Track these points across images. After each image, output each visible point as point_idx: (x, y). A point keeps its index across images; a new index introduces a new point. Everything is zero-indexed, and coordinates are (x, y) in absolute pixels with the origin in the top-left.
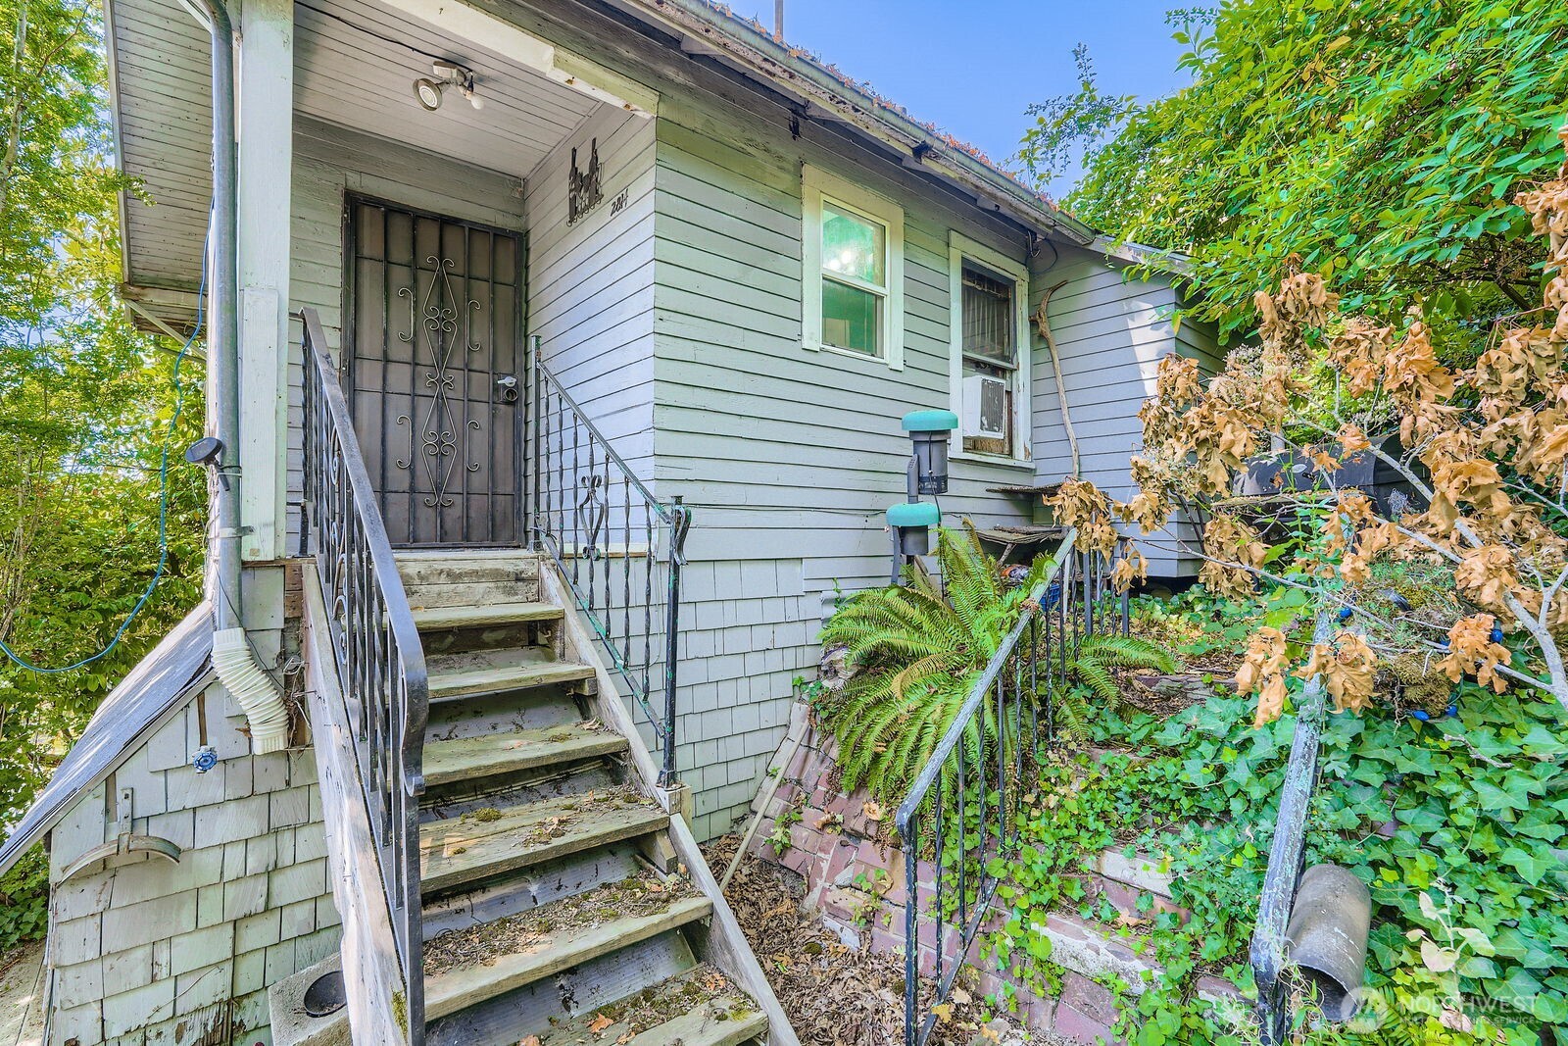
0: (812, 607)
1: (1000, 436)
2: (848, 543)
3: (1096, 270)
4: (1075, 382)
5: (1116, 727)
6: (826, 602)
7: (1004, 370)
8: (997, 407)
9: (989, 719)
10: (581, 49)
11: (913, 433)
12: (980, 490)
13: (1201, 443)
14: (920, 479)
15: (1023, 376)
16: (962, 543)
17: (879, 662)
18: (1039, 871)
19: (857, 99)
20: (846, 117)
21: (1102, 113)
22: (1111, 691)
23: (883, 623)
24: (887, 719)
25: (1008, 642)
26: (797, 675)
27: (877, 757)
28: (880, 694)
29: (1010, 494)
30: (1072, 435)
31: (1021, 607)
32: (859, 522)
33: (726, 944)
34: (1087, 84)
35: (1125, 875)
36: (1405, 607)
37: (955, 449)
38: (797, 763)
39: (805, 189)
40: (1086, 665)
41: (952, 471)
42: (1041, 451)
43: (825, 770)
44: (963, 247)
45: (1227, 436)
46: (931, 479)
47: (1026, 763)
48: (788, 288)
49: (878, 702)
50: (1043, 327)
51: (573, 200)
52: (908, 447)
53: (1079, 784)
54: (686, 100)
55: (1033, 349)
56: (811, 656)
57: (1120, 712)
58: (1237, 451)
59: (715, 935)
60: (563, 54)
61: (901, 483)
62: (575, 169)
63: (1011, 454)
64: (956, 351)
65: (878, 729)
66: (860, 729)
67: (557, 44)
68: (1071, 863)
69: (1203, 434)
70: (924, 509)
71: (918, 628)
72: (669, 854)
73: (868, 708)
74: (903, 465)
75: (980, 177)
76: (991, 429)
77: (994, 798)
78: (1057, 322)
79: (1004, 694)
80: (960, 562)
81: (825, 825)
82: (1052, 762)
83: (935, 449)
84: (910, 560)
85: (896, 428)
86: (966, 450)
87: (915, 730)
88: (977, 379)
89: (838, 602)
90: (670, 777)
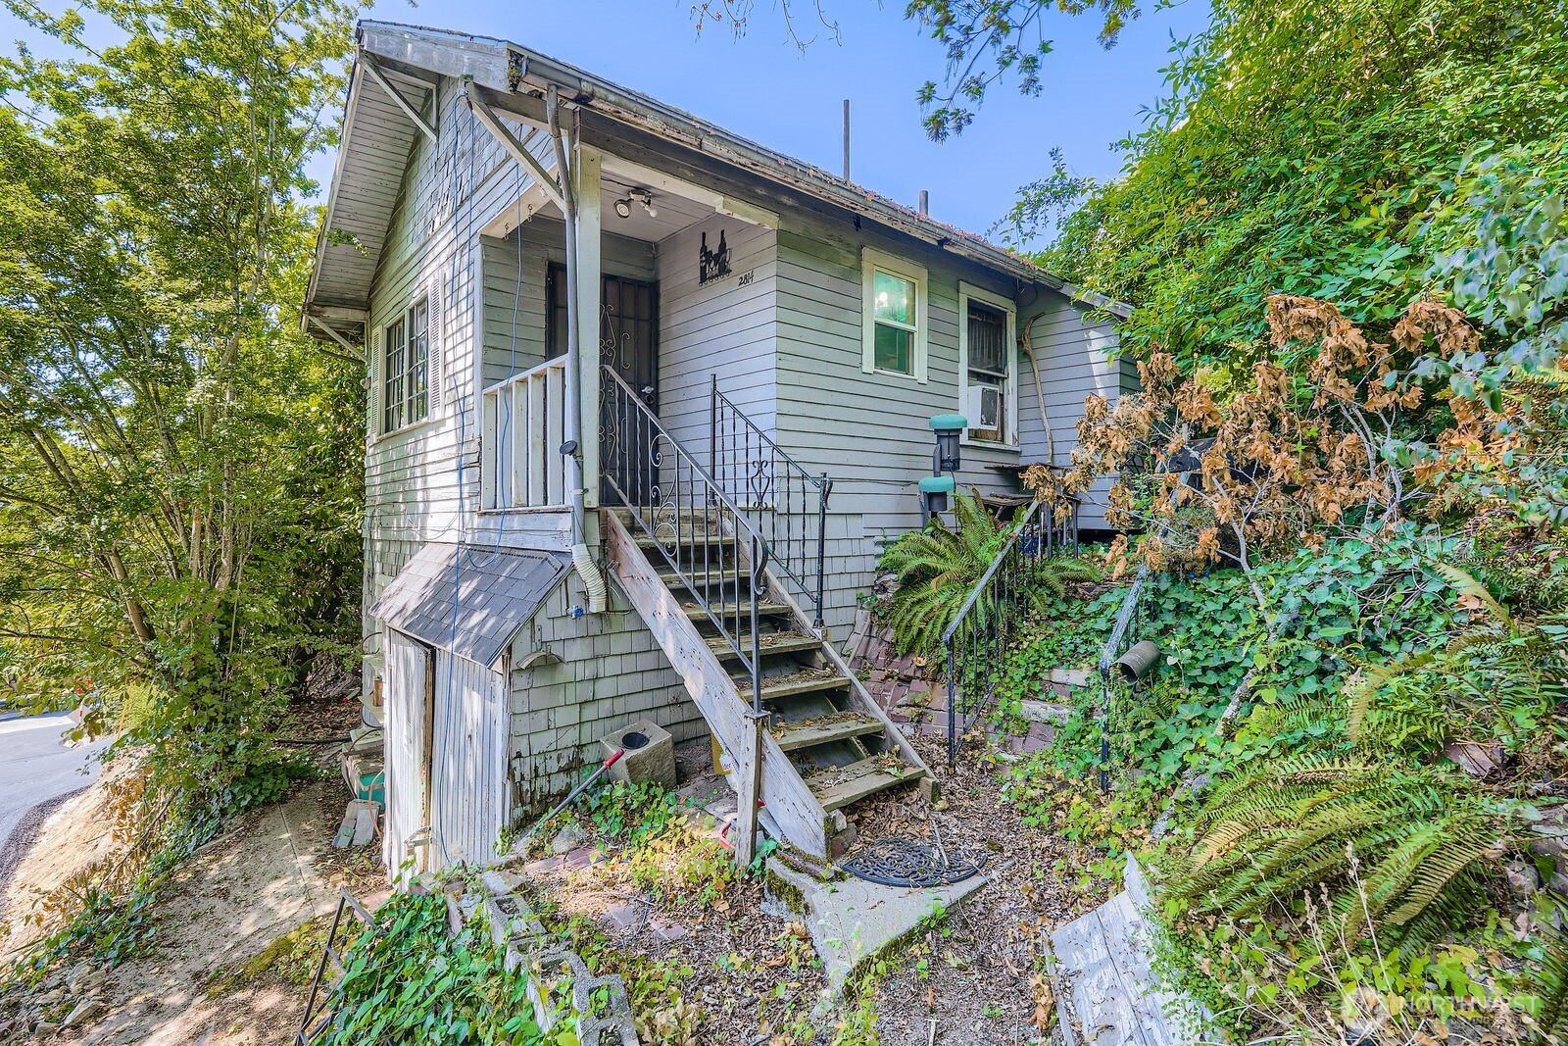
0: (869, 547)
1: (995, 428)
2: (888, 504)
3: (1065, 307)
4: (1049, 388)
5: (1063, 608)
6: (877, 543)
7: (998, 378)
8: (992, 407)
9: (990, 601)
10: (736, 194)
11: (936, 431)
12: (980, 467)
13: (1103, 445)
14: (942, 461)
15: (1012, 382)
16: (969, 504)
17: (916, 579)
18: (1017, 679)
19: (904, 218)
20: (898, 227)
21: (1073, 189)
22: (1061, 588)
23: (920, 553)
24: (927, 609)
25: (1000, 556)
26: (860, 591)
27: (921, 631)
28: (920, 596)
29: (1002, 471)
30: (1047, 427)
31: (1008, 538)
32: (898, 489)
33: (860, 698)
34: (1059, 170)
35: (1064, 680)
36: (1189, 527)
37: (964, 439)
38: (863, 646)
39: (865, 264)
40: (1048, 574)
41: (963, 454)
42: (1025, 438)
43: (883, 648)
44: (968, 292)
45: (1114, 443)
46: (948, 460)
47: (1011, 628)
48: (854, 332)
49: (919, 601)
50: (1027, 346)
51: (703, 269)
52: (934, 438)
53: (1040, 638)
54: (794, 216)
55: (1020, 362)
56: (869, 580)
57: (1067, 600)
58: (1119, 450)
59: (853, 694)
60: (729, 200)
61: (929, 463)
62: (704, 248)
63: (1003, 440)
64: (963, 368)
65: (921, 615)
66: (909, 617)
67: (725, 194)
68: (1035, 674)
69: (1103, 441)
70: (945, 481)
71: (943, 556)
72: (824, 660)
73: (914, 604)
74: (931, 450)
75: (983, 253)
76: (988, 423)
77: (993, 644)
78: (1038, 343)
79: (999, 590)
80: (969, 515)
81: (887, 677)
82: (1025, 626)
83: (952, 441)
84: (934, 515)
85: (923, 424)
86: (970, 438)
87: (945, 612)
88: (979, 388)
89: (884, 544)
90: (820, 622)
